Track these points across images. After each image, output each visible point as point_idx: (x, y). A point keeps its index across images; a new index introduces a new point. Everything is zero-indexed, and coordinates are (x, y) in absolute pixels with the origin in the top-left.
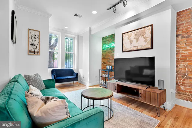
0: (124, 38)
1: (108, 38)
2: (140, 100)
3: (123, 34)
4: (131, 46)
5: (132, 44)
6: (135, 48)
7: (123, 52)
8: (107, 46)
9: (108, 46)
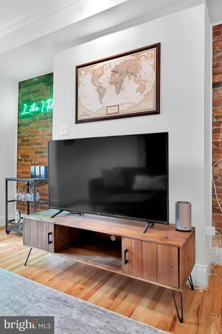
0: (80, 79)
1: (37, 83)
2: (126, 271)
3: (78, 67)
4: (100, 106)
5: (104, 100)
6: (112, 111)
7: (78, 122)
8: (34, 108)
9: (37, 109)
